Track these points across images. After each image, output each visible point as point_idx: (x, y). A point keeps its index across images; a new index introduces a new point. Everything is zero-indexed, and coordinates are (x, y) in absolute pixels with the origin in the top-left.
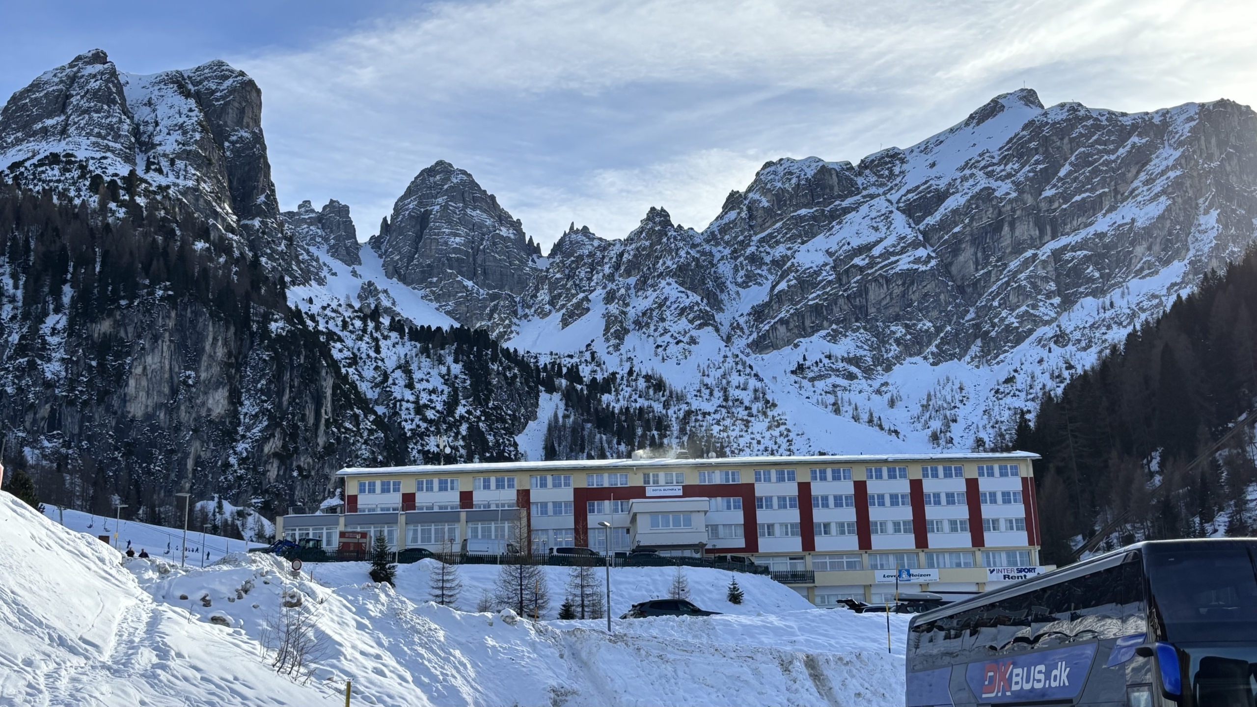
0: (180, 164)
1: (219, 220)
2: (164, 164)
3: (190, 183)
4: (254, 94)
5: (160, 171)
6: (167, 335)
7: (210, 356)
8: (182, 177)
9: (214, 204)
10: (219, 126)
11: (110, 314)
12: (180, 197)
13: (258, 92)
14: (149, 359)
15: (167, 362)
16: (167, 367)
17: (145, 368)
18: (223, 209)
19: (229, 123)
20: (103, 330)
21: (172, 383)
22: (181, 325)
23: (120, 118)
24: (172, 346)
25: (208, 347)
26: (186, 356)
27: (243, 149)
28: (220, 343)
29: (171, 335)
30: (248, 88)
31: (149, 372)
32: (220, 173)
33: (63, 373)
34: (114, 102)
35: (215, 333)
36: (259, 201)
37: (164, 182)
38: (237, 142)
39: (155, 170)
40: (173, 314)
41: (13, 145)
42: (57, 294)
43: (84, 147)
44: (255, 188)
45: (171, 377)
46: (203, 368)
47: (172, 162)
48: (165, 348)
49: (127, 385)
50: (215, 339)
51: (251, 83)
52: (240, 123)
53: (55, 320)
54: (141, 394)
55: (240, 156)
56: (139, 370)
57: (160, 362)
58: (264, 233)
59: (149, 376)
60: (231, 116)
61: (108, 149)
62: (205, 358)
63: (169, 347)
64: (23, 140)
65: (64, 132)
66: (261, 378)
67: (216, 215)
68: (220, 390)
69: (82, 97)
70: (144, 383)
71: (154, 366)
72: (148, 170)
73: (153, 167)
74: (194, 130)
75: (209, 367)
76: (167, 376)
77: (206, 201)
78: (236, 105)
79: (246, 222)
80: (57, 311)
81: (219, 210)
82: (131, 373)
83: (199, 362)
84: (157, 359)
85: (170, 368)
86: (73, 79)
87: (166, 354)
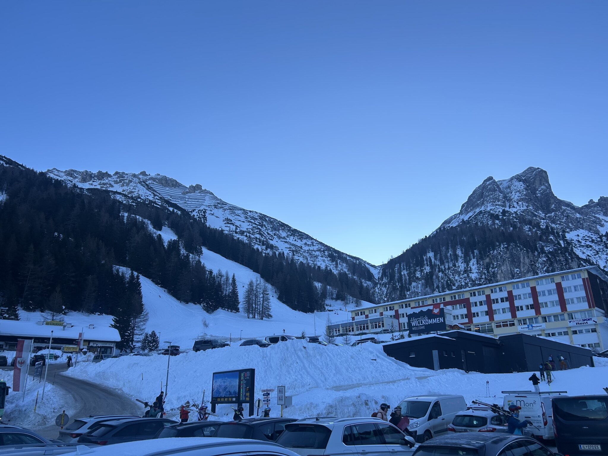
0: (520, 203)
1: (538, 217)
2: (515, 204)
3: (525, 208)
4: (544, 174)
5: (514, 207)
6: (507, 259)
7: (523, 263)
8: (521, 207)
9: (534, 212)
10: (534, 187)
11: (488, 256)
12: (522, 213)
13: (545, 172)
14: (503, 268)
15: (509, 268)
16: (509, 269)
17: (502, 271)
18: (538, 213)
19: (537, 185)
20: (487, 261)
21: (512, 274)
22: (512, 255)
23: (499, 195)
24: (510, 262)
25: (522, 260)
26: (515, 264)
27: (543, 192)
28: (526, 258)
29: (508, 259)
30: (541, 172)
31: (503, 272)
32: (536, 202)
33: (477, 276)
34: (496, 190)
35: (523, 255)
36: (552, 207)
37: (515, 210)
38: (541, 190)
39: (512, 207)
40: (508, 252)
41: (470, 211)
42: (473, 253)
43: (489, 206)
44: (550, 203)
45: (511, 272)
46: (522, 267)
47: (518, 203)
48: (507, 263)
49: (497, 277)
50: (524, 258)
51: (542, 171)
52: (541, 184)
53: (473, 261)
54: (502, 279)
55: (543, 195)
56: (500, 272)
57: (507, 268)
58: (556, 217)
59: (504, 273)
60: (537, 182)
61: (497, 205)
62: (521, 264)
63: (509, 263)
64: (472, 209)
65: (483, 204)
66: (544, 267)
67: (536, 216)
68: (529, 273)
69: (486, 192)
70: (502, 275)
71: (505, 270)
72: (510, 208)
73: (511, 206)
74: (523, 191)
75: (524, 266)
76: (510, 272)
77: (531, 212)
78: (538, 179)
79: (549, 215)
80: (474, 258)
81: (537, 214)
82: (497, 273)
83: (520, 266)
84: (505, 267)
85: (511, 269)
86: (484, 188)
87: (508, 265)
